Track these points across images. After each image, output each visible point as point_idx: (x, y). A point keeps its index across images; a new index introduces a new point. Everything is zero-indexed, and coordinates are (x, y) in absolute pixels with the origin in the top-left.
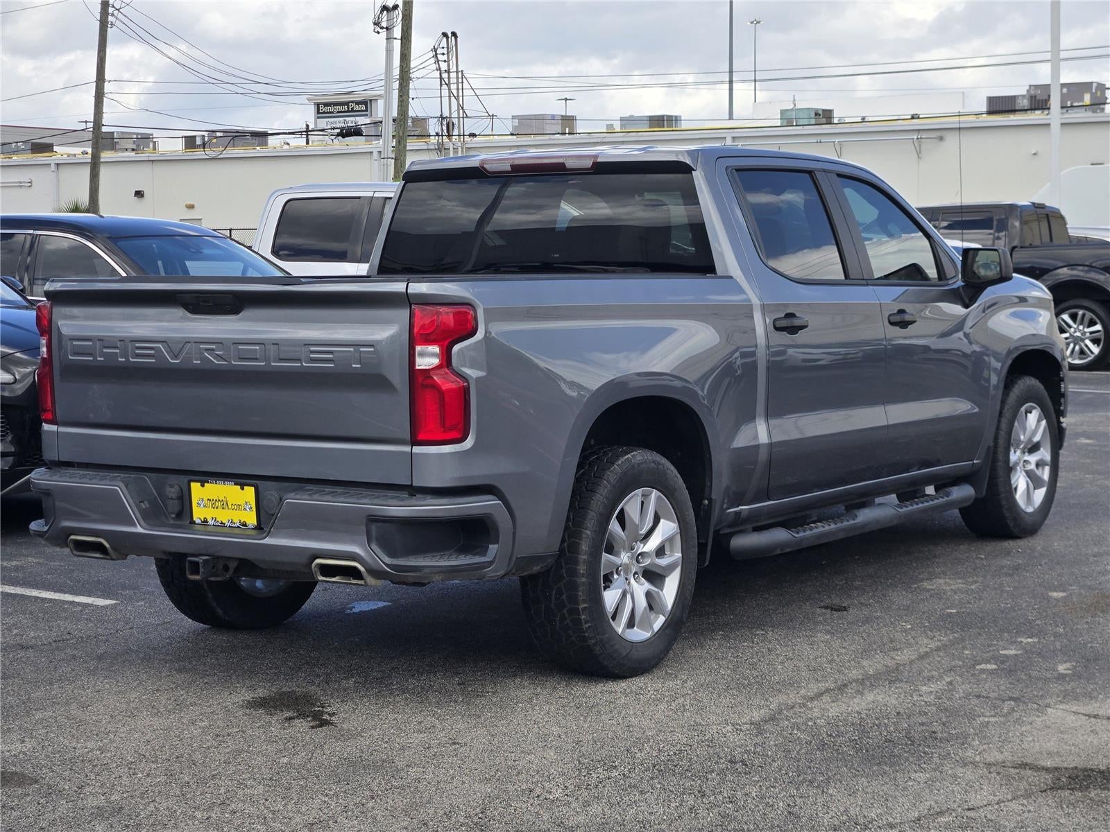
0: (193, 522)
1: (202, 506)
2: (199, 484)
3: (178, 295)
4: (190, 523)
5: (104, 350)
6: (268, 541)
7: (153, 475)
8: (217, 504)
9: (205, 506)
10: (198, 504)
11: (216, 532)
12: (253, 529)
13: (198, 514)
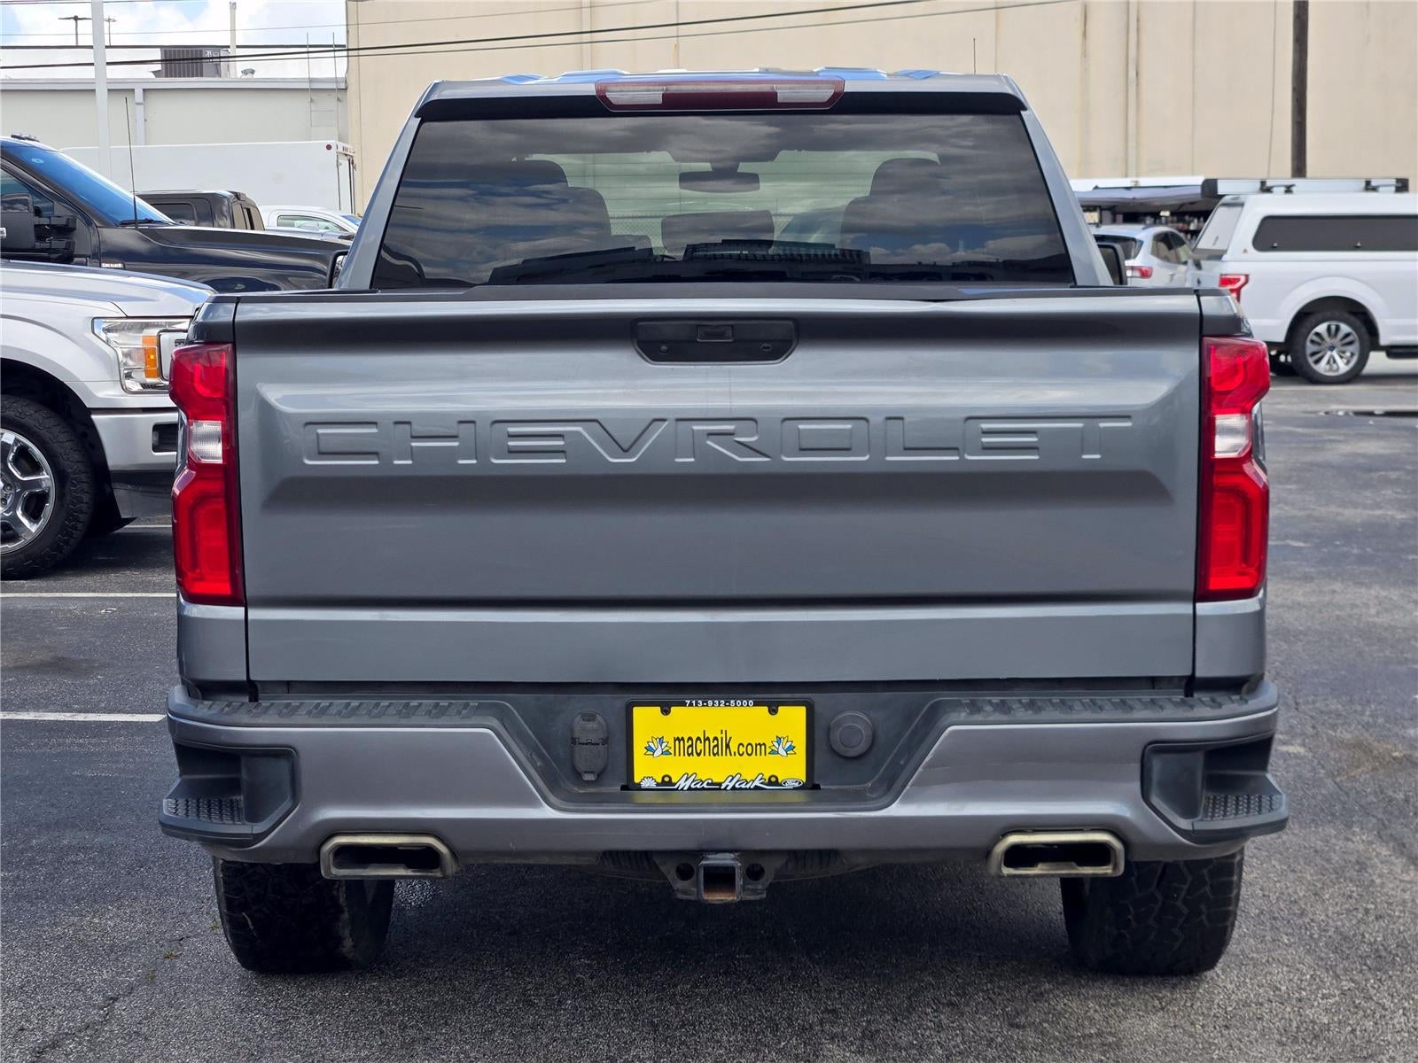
0: (630, 786)
1: (659, 752)
2: (658, 709)
3: (641, 323)
4: (624, 788)
5: (413, 444)
6: (897, 810)
7: (528, 698)
8: (700, 746)
9: (667, 753)
10: (648, 749)
11: (694, 804)
12: (795, 789)
13: (646, 769)
